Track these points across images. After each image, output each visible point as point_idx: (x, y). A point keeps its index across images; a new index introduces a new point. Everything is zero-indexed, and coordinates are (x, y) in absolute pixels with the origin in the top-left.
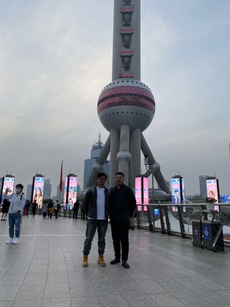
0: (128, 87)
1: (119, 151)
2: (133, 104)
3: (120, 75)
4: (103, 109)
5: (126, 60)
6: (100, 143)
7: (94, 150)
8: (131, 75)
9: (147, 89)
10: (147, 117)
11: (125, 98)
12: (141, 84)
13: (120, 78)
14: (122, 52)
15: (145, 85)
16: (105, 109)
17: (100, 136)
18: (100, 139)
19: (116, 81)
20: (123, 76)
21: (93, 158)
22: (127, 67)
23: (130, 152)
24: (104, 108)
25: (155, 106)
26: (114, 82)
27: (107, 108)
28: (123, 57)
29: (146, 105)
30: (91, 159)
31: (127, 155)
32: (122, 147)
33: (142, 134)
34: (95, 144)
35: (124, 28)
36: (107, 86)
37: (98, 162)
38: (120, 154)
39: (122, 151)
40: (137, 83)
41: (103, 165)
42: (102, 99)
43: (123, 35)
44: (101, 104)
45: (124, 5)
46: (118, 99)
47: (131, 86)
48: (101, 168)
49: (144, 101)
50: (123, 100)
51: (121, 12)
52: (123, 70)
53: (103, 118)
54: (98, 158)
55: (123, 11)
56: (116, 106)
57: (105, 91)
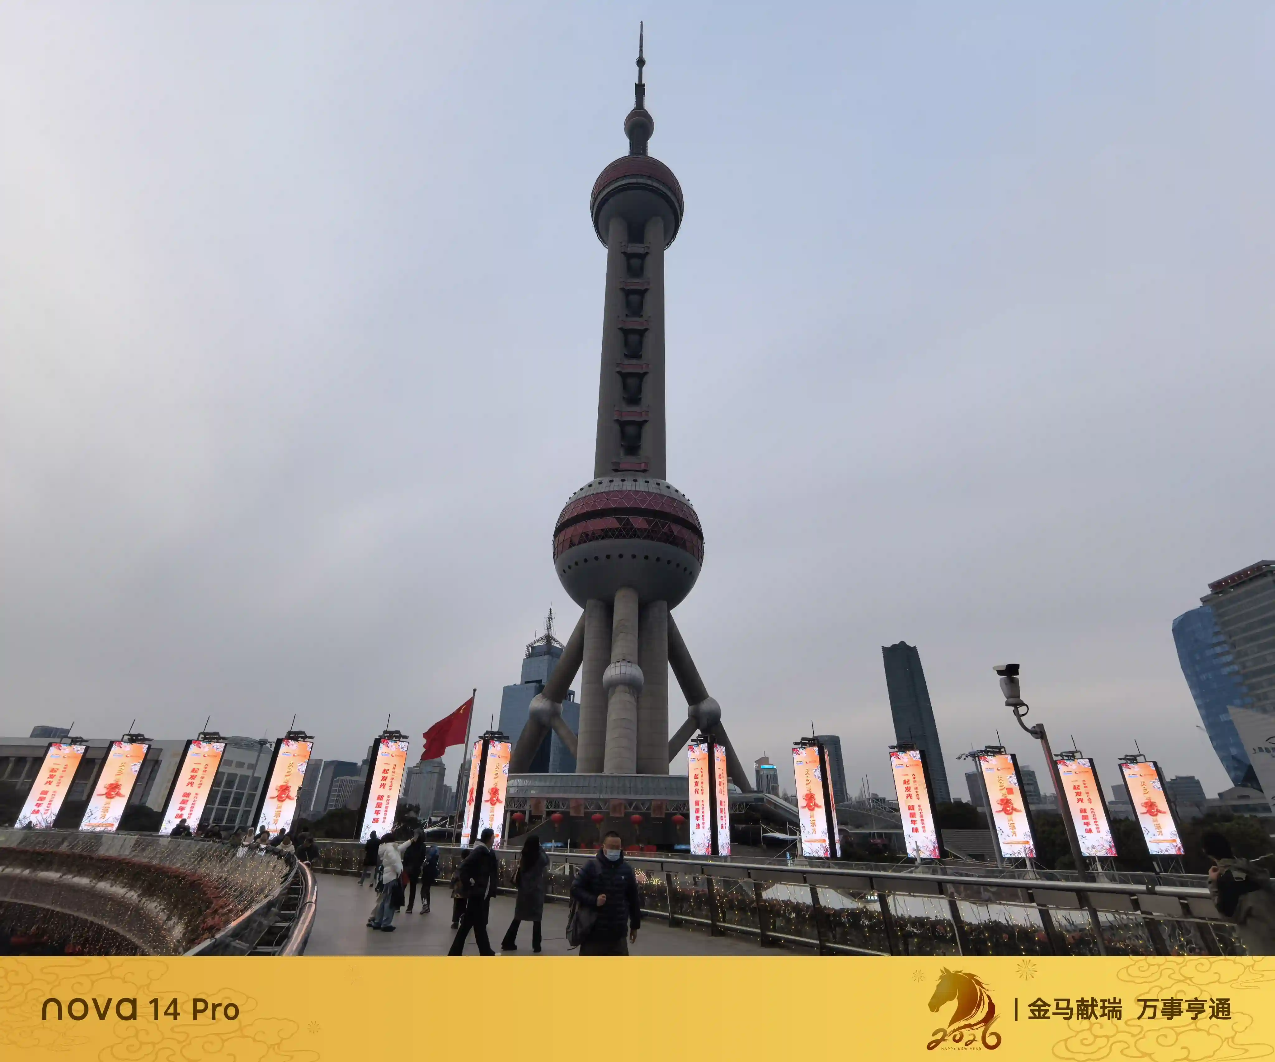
0: (636, 492)
1: (610, 663)
2: (649, 535)
3: (615, 463)
4: (570, 547)
5: (631, 430)
6: (549, 638)
7: (533, 659)
8: (643, 465)
9: (682, 499)
10: (685, 569)
11: (628, 519)
12: (668, 487)
13: (616, 470)
14: (621, 413)
15: (677, 491)
16: (574, 545)
17: (550, 619)
18: (549, 628)
19: (606, 480)
20: (622, 467)
21: (526, 683)
22: (632, 448)
23: (639, 665)
24: (572, 545)
25: (703, 543)
26: (599, 479)
27: (579, 543)
28: (623, 425)
29: (682, 539)
30: (522, 684)
31: (634, 674)
32: (617, 650)
33: (670, 616)
34: (535, 642)
35: (626, 362)
36: (582, 489)
37: (545, 696)
38: (613, 672)
39: (618, 662)
40: (658, 484)
41: (557, 704)
42: (567, 520)
43: (624, 376)
44: (564, 532)
45: (627, 315)
46: (611, 522)
47: (645, 492)
48: (555, 714)
49: (676, 529)
50: (624, 525)
51: (621, 329)
52: (622, 454)
53: (567, 569)
54: (545, 682)
55: (625, 328)
56: (603, 538)
57: (576, 500)
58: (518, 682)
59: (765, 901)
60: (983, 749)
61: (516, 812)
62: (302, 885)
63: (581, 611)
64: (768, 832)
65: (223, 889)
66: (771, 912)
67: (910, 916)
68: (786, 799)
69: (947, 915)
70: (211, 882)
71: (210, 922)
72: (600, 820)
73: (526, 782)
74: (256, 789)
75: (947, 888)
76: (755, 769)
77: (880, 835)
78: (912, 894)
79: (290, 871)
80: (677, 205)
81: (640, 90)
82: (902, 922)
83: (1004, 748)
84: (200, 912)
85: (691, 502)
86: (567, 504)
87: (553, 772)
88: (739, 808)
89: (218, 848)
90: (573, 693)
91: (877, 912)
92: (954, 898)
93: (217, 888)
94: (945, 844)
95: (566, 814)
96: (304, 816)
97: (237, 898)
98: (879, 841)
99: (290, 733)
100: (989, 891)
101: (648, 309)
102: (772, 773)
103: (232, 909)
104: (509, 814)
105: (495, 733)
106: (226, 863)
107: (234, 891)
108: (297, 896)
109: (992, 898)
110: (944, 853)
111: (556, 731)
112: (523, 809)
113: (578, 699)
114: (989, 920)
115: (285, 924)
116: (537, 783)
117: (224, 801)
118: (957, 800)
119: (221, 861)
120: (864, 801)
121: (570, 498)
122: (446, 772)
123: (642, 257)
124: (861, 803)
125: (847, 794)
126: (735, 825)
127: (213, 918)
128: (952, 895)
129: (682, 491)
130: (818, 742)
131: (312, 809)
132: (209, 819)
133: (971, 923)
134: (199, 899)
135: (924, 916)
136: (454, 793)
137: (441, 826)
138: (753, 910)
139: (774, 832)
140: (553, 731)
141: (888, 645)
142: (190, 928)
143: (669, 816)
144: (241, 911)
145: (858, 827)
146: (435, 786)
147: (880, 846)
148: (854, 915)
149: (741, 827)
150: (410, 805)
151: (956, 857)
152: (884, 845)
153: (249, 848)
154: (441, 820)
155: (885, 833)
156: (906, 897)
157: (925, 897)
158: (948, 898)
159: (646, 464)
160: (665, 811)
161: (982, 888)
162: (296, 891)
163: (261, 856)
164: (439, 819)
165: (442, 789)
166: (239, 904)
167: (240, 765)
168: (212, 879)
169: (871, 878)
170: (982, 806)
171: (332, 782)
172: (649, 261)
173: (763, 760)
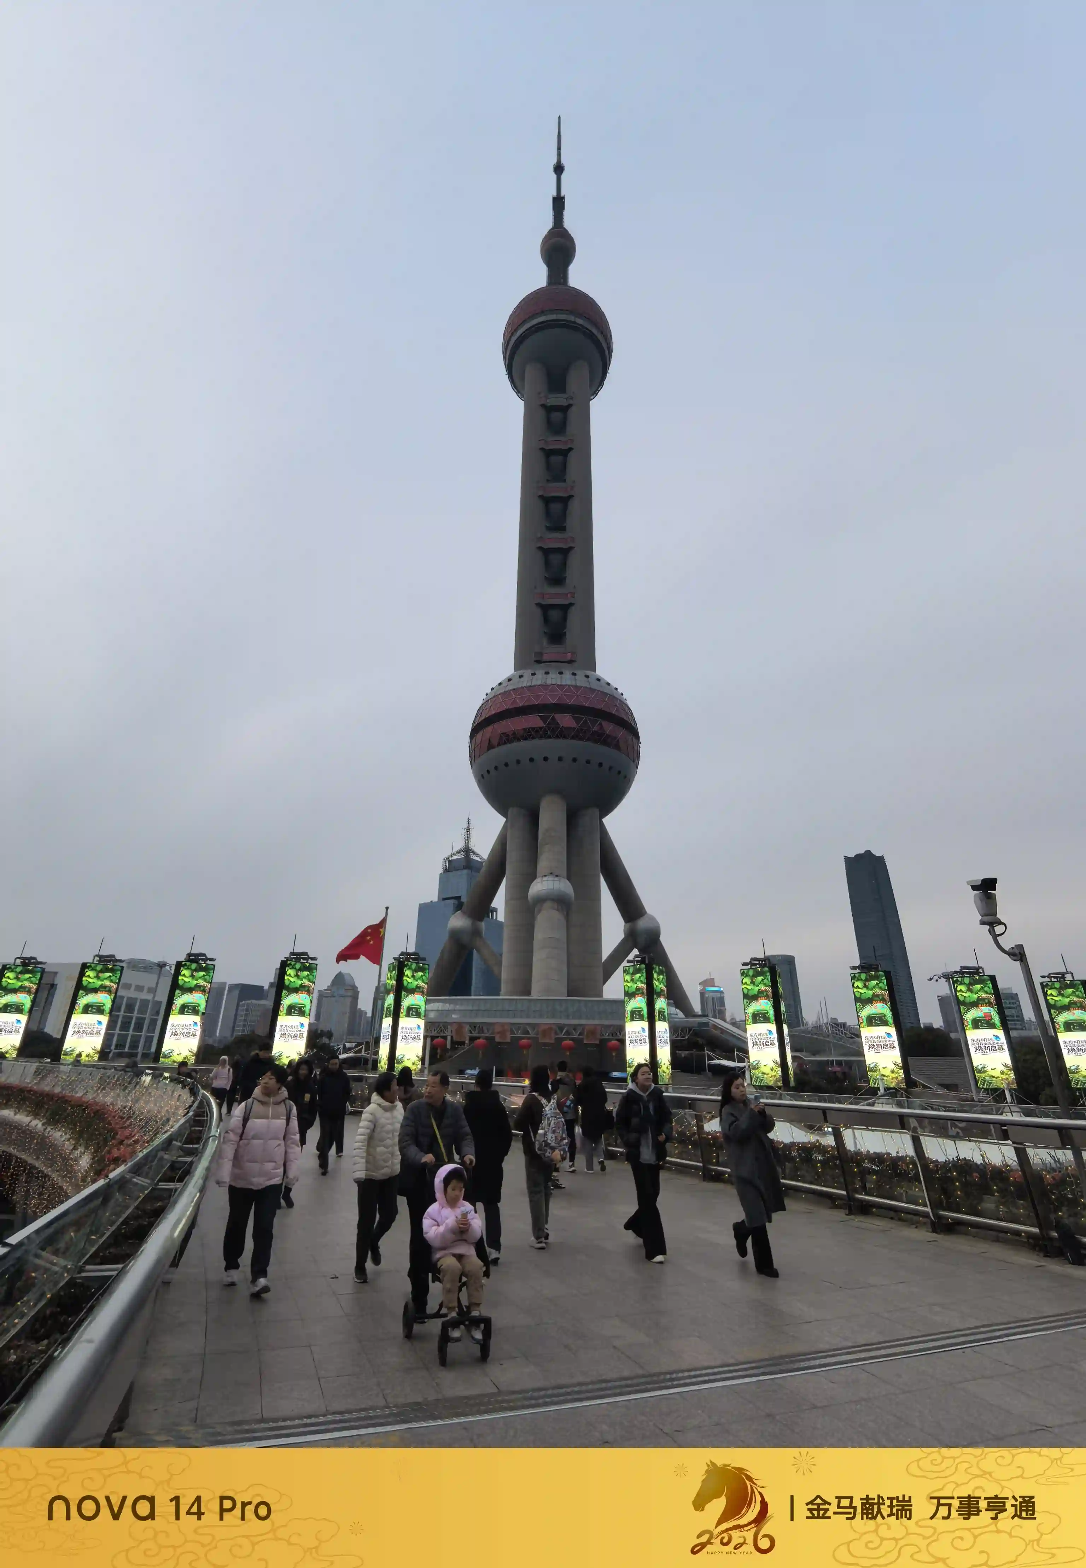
0: (561, 686)
1: (535, 878)
2: (577, 735)
3: (537, 654)
4: (489, 749)
5: (555, 615)
6: (467, 851)
7: (451, 874)
8: (569, 654)
9: (614, 692)
10: (619, 772)
11: (554, 718)
12: (599, 680)
13: (538, 662)
14: (543, 595)
15: (608, 684)
16: (493, 747)
17: (468, 830)
18: (467, 839)
19: (527, 673)
20: (546, 658)
21: (444, 899)
22: (556, 635)
23: (568, 880)
24: (490, 747)
25: (639, 743)
26: (520, 672)
27: (499, 745)
28: (545, 609)
29: (615, 738)
30: (439, 900)
31: (563, 889)
32: (543, 864)
33: (602, 826)
34: (452, 855)
35: (548, 535)
36: (500, 684)
37: (464, 913)
38: (538, 887)
39: (545, 876)
40: (587, 677)
41: (479, 923)
42: (484, 719)
43: (546, 552)
44: (480, 734)
45: (548, 481)
46: (534, 721)
47: (571, 685)
48: (476, 933)
49: (609, 728)
50: (549, 724)
51: (541, 497)
52: (545, 642)
53: (486, 774)
54: (464, 899)
55: (546, 495)
56: (525, 739)
57: (494, 697)
58: (435, 899)
59: (708, 1133)
60: (958, 969)
61: (437, 1037)
62: (207, 1116)
63: (504, 820)
64: (714, 1060)
65: (128, 1119)
66: (714, 1145)
67: (868, 1151)
68: (734, 1024)
69: (910, 1151)
70: (116, 1111)
71: (115, 1153)
72: (528, 1047)
73: (447, 1006)
74: (158, 1013)
75: (909, 1123)
76: (699, 992)
77: (839, 1063)
78: (870, 1128)
79: (194, 1102)
80: (604, 345)
81: (559, 203)
82: (857, 1158)
83: (983, 969)
84: (106, 1141)
85: (625, 697)
86: (485, 701)
87: (475, 996)
88: (681, 1034)
89: (120, 1076)
90: (495, 910)
91: (831, 1146)
92: (917, 1133)
93: (122, 1118)
94: (912, 1072)
95: (491, 1039)
96: (210, 1041)
97: (142, 1128)
98: (838, 1069)
99: (189, 955)
100: (956, 1127)
101: (572, 472)
102: (719, 995)
103: (138, 1140)
104: (429, 1040)
105: (410, 954)
106: (130, 1092)
107: (140, 1121)
108: (201, 1129)
109: (961, 1134)
110: (910, 1082)
111: (478, 951)
112: (445, 1035)
113: (501, 916)
114: (957, 1157)
115: (189, 1159)
116: (458, 1007)
117: (125, 1026)
118: (928, 1025)
119: (124, 1090)
120: (822, 1026)
121: (487, 694)
122: (360, 996)
123: (565, 409)
124: (818, 1028)
125: (802, 1018)
126: (677, 1052)
127: (118, 1150)
128: (915, 1130)
129: (614, 684)
130: (770, 962)
131: (218, 1035)
132: (110, 1046)
133: (937, 1161)
134: (104, 1128)
135: (884, 1151)
136: (369, 1017)
137: (355, 1052)
138: (695, 1144)
139: (720, 1059)
140: (475, 951)
141: (852, 855)
142: (96, 1159)
143: (603, 1042)
144: (148, 1142)
145: (814, 1055)
146: (348, 1010)
147: (839, 1075)
148: (807, 1150)
149: (683, 1054)
150: (321, 1031)
151: (924, 1086)
152: (844, 1073)
153: (152, 1077)
154: (356, 1046)
155: (845, 1060)
156: (863, 1131)
157: (886, 1131)
158: (910, 1133)
159: (573, 653)
160: (599, 1037)
161: (949, 1122)
162: (201, 1123)
163: (166, 1084)
164: (354, 1044)
165: (355, 1013)
166: (145, 1135)
167: (139, 988)
168: (116, 1108)
169: (824, 1111)
170: (957, 1031)
171: (238, 1005)
172: (573, 413)
173: (709, 982)
